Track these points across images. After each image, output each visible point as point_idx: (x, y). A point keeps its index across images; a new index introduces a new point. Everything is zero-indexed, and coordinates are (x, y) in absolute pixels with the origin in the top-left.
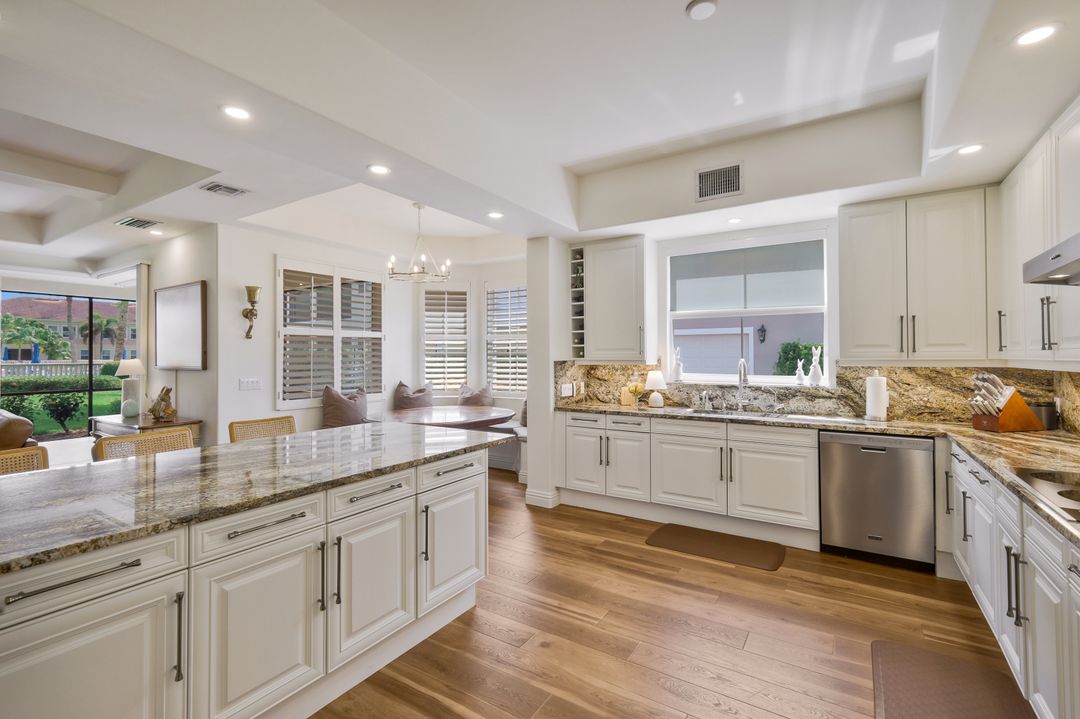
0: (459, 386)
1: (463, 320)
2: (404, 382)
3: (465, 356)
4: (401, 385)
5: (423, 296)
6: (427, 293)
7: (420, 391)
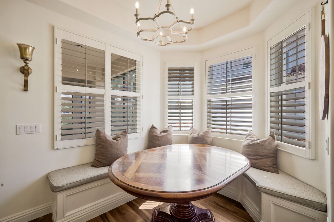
0: (189, 128)
1: (191, 86)
2: (155, 126)
3: (192, 109)
4: (153, 127)
5: (167, 72)
6: (169, 70)
7: (165, 131)
